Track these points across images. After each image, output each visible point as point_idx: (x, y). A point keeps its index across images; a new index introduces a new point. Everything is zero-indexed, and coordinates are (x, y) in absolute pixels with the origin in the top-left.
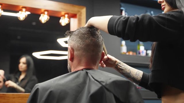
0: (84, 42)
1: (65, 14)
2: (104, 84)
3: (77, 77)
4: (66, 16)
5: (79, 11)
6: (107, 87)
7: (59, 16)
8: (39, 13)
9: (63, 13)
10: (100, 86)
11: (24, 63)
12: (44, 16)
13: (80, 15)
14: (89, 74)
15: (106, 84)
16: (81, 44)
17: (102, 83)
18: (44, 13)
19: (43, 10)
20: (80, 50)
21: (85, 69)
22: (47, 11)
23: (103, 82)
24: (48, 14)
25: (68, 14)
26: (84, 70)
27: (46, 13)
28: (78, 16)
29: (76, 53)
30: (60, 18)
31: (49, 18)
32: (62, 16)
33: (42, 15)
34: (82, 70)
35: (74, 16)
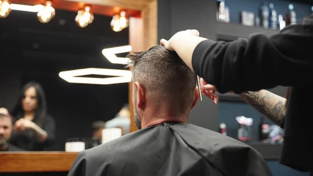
0: (163, 73)
1: (121, 10)
2: (205, 155)
3: (154, 137)
4: (123, 14)
5: (145, 6)
6: (212, 160)
7: (110, 13)
8: (75, 9)
9: (117, 9)
10: (198, 157)
11: (32, 97)
12: (83, 14)
13: (148, 13)
14: (175, 133)
15: (210, 155)
16: (158, 79)
17: (200, 152)
18: (83, 9)
19: (81, 5)
20: (157, 88)
21: (167, 122)
22: (90, 5)
23: (204, 150)
24: (91, 12)
25: (125, 10)
26: (165, 123)
27: (88, 9)
28: (143, 14)
29: (149, 94)
30: (111, 18)
31: (93, 17)
32: (115, 14)
33: (79, 12)
34: (162, 124)
35: (136, 14)
